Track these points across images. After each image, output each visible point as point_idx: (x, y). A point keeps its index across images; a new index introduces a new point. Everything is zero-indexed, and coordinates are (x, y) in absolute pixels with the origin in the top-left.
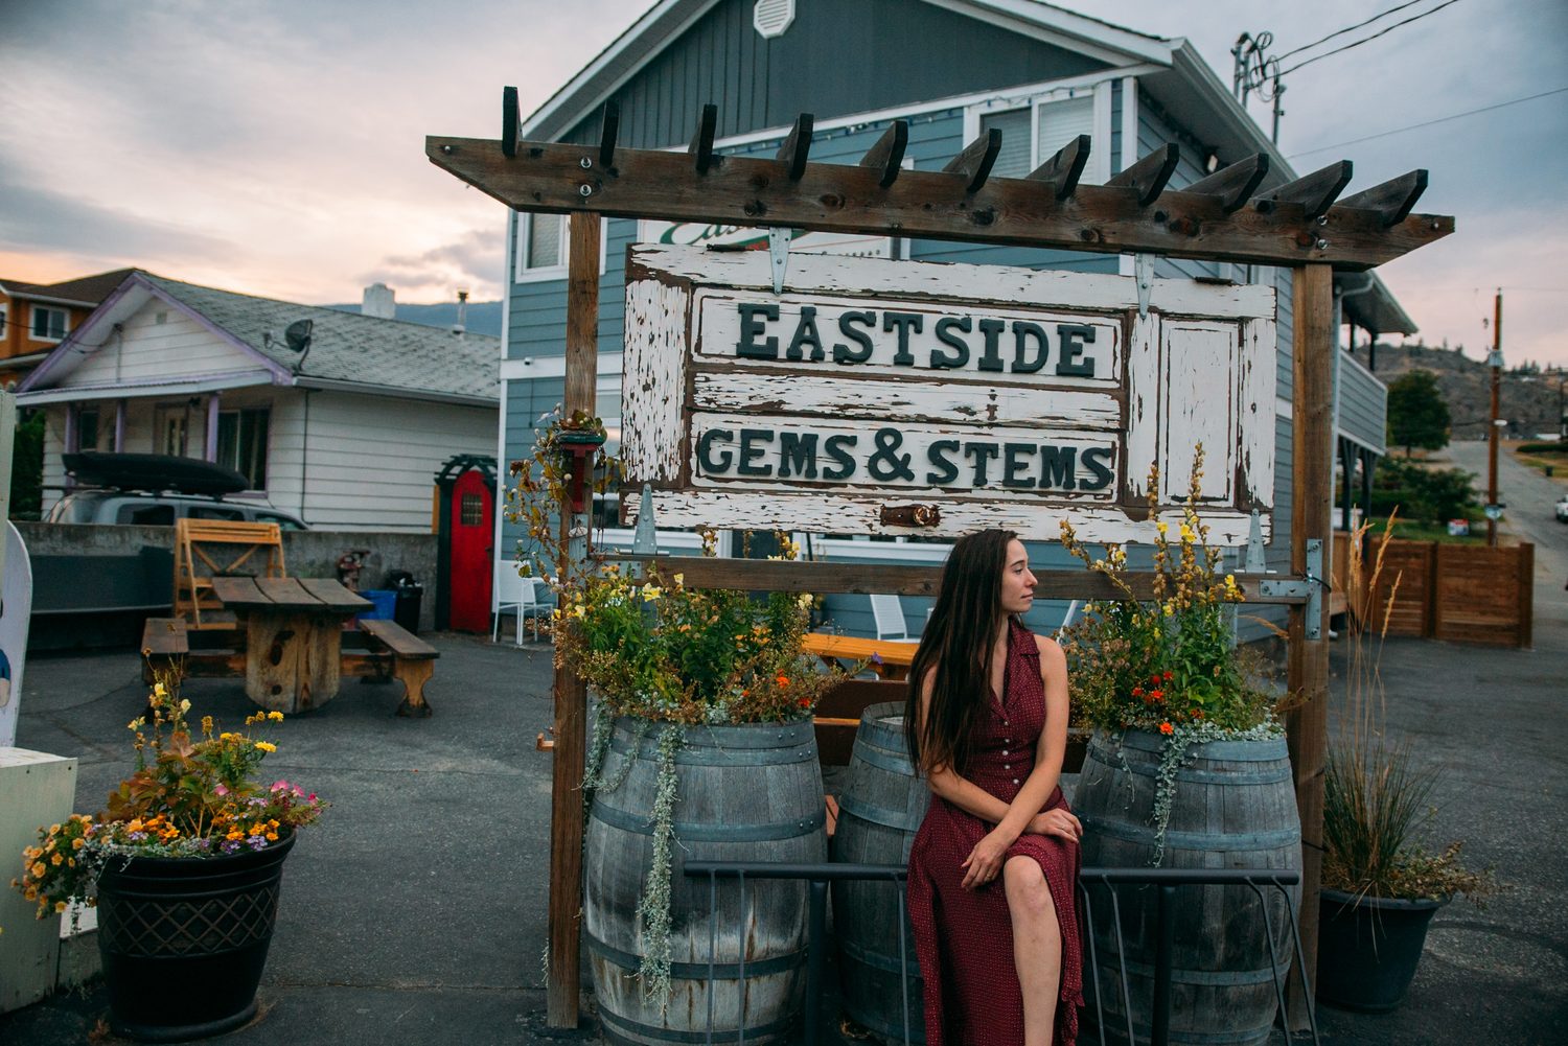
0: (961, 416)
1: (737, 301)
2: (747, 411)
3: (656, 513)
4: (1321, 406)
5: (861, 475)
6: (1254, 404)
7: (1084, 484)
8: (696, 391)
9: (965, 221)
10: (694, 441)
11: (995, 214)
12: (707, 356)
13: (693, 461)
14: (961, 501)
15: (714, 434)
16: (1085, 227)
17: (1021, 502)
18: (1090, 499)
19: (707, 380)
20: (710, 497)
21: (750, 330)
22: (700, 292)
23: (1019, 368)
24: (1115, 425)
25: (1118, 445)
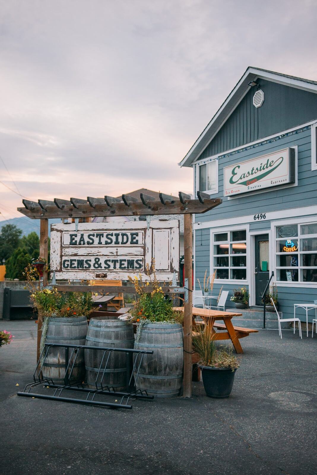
0: (111, 254)
1: (69, 234)
2: (72, 255)
3: (56, 277)
4: (188, 247)
5: (92, 268)
6: (174, 247)
7: (136, 268)
8: (62, 252)
9: (109, 213)
10: (63, 262)
11: (115, 211)
12: (65, 245)
13: (62, 266)
14: (111, 272)
15: (65, 261)
16: (134, 211)
17: (123, 272)
18: (138, 271)
19: (64, 250)
20: (65, 273)
21: (72, 239)
22: (64, 232)
23: (122, 243)
24: (142, 254)
25: (144, 258)
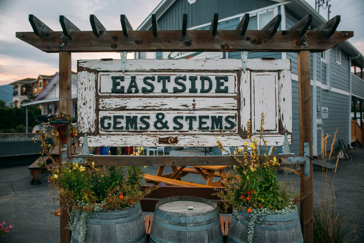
0: (184, 108)
1: (111, 76)
2: (115, 110)
3: (89, 143)
4: (307, 98)
5: (152, 128)
6: (284, 98)
7: (226, 128)
8: (99, 104)
9: (182, 45)
10: (100, 120)
11: (192, 42)
12: (103, 93)
13: (100, 126)
14: (184, 135)
15: (105, 118)
16: (223, 44)
17: (205, 134)
18: (228, 132)
19: (103, 101)
20: (105, 137)
21: (115, 84)
22: (100, 74)
23: (203, 91)
24: (236, 108)
25: (237, 114)
